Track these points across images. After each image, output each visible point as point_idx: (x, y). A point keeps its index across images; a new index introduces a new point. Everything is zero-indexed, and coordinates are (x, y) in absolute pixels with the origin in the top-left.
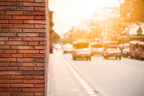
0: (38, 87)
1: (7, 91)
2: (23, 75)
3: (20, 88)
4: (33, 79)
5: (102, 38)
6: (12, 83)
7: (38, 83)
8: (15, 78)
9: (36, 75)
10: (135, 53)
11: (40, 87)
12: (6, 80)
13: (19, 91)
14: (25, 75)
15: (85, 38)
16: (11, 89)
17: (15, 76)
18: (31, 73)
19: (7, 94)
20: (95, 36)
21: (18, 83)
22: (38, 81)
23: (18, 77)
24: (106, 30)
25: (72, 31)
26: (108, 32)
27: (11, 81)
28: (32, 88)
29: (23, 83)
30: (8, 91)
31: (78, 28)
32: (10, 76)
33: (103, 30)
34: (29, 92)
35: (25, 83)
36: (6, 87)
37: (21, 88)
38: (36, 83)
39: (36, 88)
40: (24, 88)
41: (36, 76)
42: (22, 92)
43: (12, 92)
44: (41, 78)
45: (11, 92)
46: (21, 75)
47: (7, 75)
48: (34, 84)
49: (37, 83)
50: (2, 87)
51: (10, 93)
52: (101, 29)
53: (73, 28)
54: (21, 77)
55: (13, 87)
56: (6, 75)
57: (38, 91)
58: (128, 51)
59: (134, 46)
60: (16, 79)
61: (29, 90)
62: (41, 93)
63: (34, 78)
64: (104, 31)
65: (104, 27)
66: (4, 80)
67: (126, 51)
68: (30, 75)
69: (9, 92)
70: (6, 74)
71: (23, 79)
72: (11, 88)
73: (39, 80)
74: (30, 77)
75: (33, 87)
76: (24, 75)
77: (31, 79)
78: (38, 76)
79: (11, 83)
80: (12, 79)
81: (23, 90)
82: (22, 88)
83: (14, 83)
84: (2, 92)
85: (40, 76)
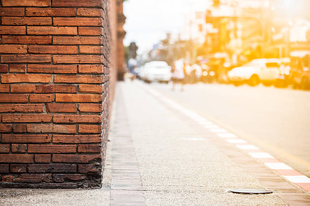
0: (88, 34)
1: (18, 43)
2: (52, 7)
3: (46, 35)
4: (75, 17)
5: (230, 53)
6: (29, 26)
7: (88, 26)
8: (35, 13)
9: (83, 7)
10: (303, 75)
11: (92, 34)
12: (16, 18)
13: (45, 41)
14: (57, 7)
15: (195, 53)
16: (27, 37)
17: (35, 10)
18: (71, 3)
19: (19, 48)
20: (216, 49)
21: (42, 24)
22: (87, 21)
23: (43, 11)
24: (239, 33)
25: (165, 42)
26: (243, 39)
27: (28, 21)
28: (74, 36)
29: (53, 25)
30: (20, 43)
31: (179, 35)
32: (24, 8)
33: (232, 35)
34: (67, 45)
35: (57, 26)
36: (16, 34)
37: (49, 35)
38: (83, 24)
39: (81, 36)
40: (57, 35)
41: (82, 9)
42: (51, 44)
43: (29, 44)
44: (94, 14)
45: (27, 44)
46: (49, 7)
47: (19, 7)
48: (78, 27)
49: (85, 25)
50: (8, 32)
51: (25, 46)
52: (228, 32)
53: (169, 35)
54: (50, 11)
55: (32, 33)
56: (16, 7)
57: (86, 42)
58: (288, 73)
59: (300, 62)
60: (38, 15)
61: (66, 40)
62: (94, 47)
63: (78, 14)
64: (236, 36)
65: (236, 29)
66: (12, 17)
67: (282, 74)
68: (69, 7)
69: (24, 44)
70: (15, 5)
71: (52, 17)
72: (27, 35)
73: (88, 19)
74: (68, 11)
75: (76, 33)
76: (55, 7)
77: (72, 17)
78: (85, 9)
79: (26, 25)
80: (30, 17)
81: (55, 41)
82: (51, 37)
83: (34, 25)
84: (9, 44)
85: (90, 10)
